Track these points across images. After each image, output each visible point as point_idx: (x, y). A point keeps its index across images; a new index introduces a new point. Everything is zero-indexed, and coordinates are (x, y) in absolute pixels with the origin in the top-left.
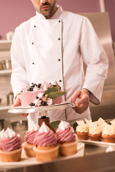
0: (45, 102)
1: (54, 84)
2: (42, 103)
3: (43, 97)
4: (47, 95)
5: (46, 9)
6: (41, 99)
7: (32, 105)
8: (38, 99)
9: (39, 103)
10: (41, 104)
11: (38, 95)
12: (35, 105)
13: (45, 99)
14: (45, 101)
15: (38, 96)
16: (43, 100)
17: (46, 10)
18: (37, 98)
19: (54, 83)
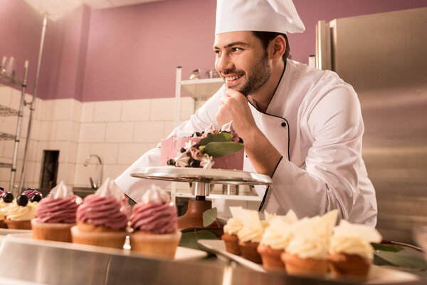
0: (196, 161)
1: (226, 130)
2: (189, 162)
3: (192, 150)
4: (204, 147)
6: (189, 154)
7: (172, 163)
8: (184, 153)
9: (183, 161)
10: (187, 165)
11: (185, 145)
12: (176, 164)
13: (196, 153)
14: (195, 158)
15: (185, 148)
16: (193, 155)
18: (183, 150)
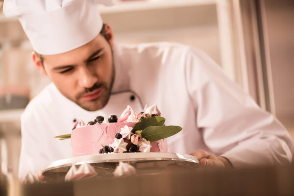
0: (136, 146)
1: (153, 113)
3: (131, 135)
4: (141, 131)
5: (95, 97)
8: (121, 139)
11: (120, 130)
12: (115, 151)
14: (136, 144)
15: (121, 133)
16: (132, 140)
17: (94, 100)
19: (153, 109)
